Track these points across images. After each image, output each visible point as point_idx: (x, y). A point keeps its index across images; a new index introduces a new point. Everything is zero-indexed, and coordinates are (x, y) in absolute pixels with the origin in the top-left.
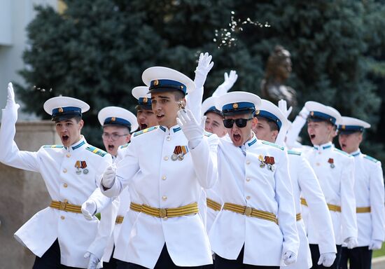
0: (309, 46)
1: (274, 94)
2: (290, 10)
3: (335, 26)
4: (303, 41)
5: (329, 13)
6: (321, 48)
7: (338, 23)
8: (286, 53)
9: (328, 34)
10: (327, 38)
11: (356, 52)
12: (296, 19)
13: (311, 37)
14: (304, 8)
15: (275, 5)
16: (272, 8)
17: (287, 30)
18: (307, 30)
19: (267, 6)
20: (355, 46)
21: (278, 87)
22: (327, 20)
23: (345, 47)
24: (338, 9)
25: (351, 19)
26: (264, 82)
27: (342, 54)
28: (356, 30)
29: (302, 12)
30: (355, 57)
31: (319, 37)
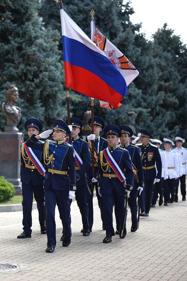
0: (31, 85)
1: (9, 110)
2: (22, 66)
3: (45, 75)
4: (28, 82)
5: (42, 69)
6: (37, 87)
7: (47, 73)
8: (16, 89)
9: (41, 79)
10: (41, 81)
11: (57, 89)
12: (25, 71)
13: (33, 81)
14: (30, 65)
15: (14, 64)
16: (13, 65)
17: (21, 77)
18: (30, 77)
19: (10, 64)
20: (56, 86)
21: (11, 106)
22: (41, 72)
23: (50, 86)
24: (47, 66)
25: (54, 72)
26: (4, 103)
27: (49, 90)
28: (56, 78)
29: (28, 67)
30: (56, 92)
31: (37, 81)
